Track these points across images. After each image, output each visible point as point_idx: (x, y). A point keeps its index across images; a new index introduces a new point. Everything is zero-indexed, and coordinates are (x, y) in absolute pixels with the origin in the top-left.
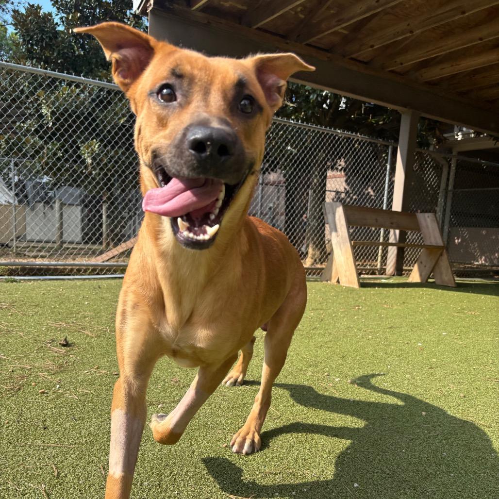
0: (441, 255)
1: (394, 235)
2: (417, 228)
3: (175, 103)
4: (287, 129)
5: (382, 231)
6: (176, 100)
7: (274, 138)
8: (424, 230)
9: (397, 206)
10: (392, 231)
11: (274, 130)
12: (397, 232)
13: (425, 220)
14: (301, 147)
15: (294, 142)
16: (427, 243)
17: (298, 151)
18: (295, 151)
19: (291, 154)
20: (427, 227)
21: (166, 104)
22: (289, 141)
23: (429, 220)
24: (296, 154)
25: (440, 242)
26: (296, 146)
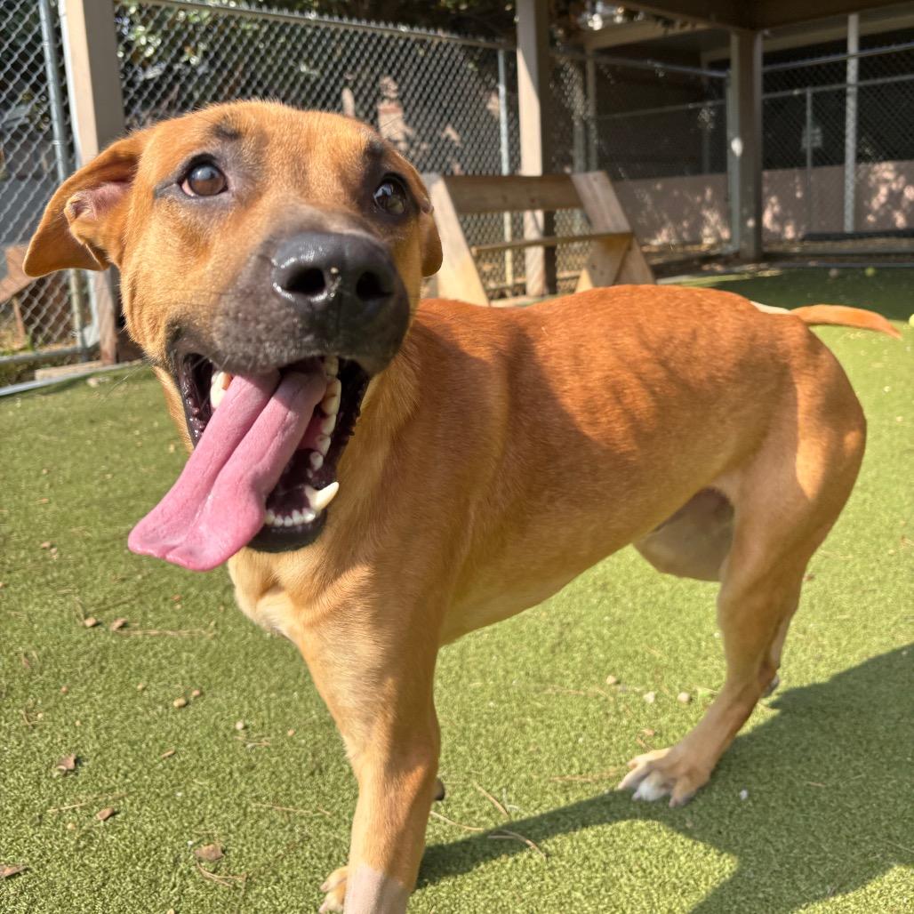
0: (630, 248)
1: (533, 223)
2: (576, 202)
3: (224, 196)
4: (293, 31)
5: (507, 217)
6: (225, 189)
7: (268, 52)
8: (590, 206)
9: (532, 164)
10: (528, 216)
11: (267, 35)
12: (540, 215)
13: (590, 186)
14: (326, 66)
15: (311, 55)
16: (600, 228)
17: (322, 72)
18: (316, 73)
19: (307, 79)
20: (595, 197)
21: (201, 200)
22: (300, 55)
23: (596, 185)
24: (318, 81)
25: (624, 226)
26: (316, 65)
